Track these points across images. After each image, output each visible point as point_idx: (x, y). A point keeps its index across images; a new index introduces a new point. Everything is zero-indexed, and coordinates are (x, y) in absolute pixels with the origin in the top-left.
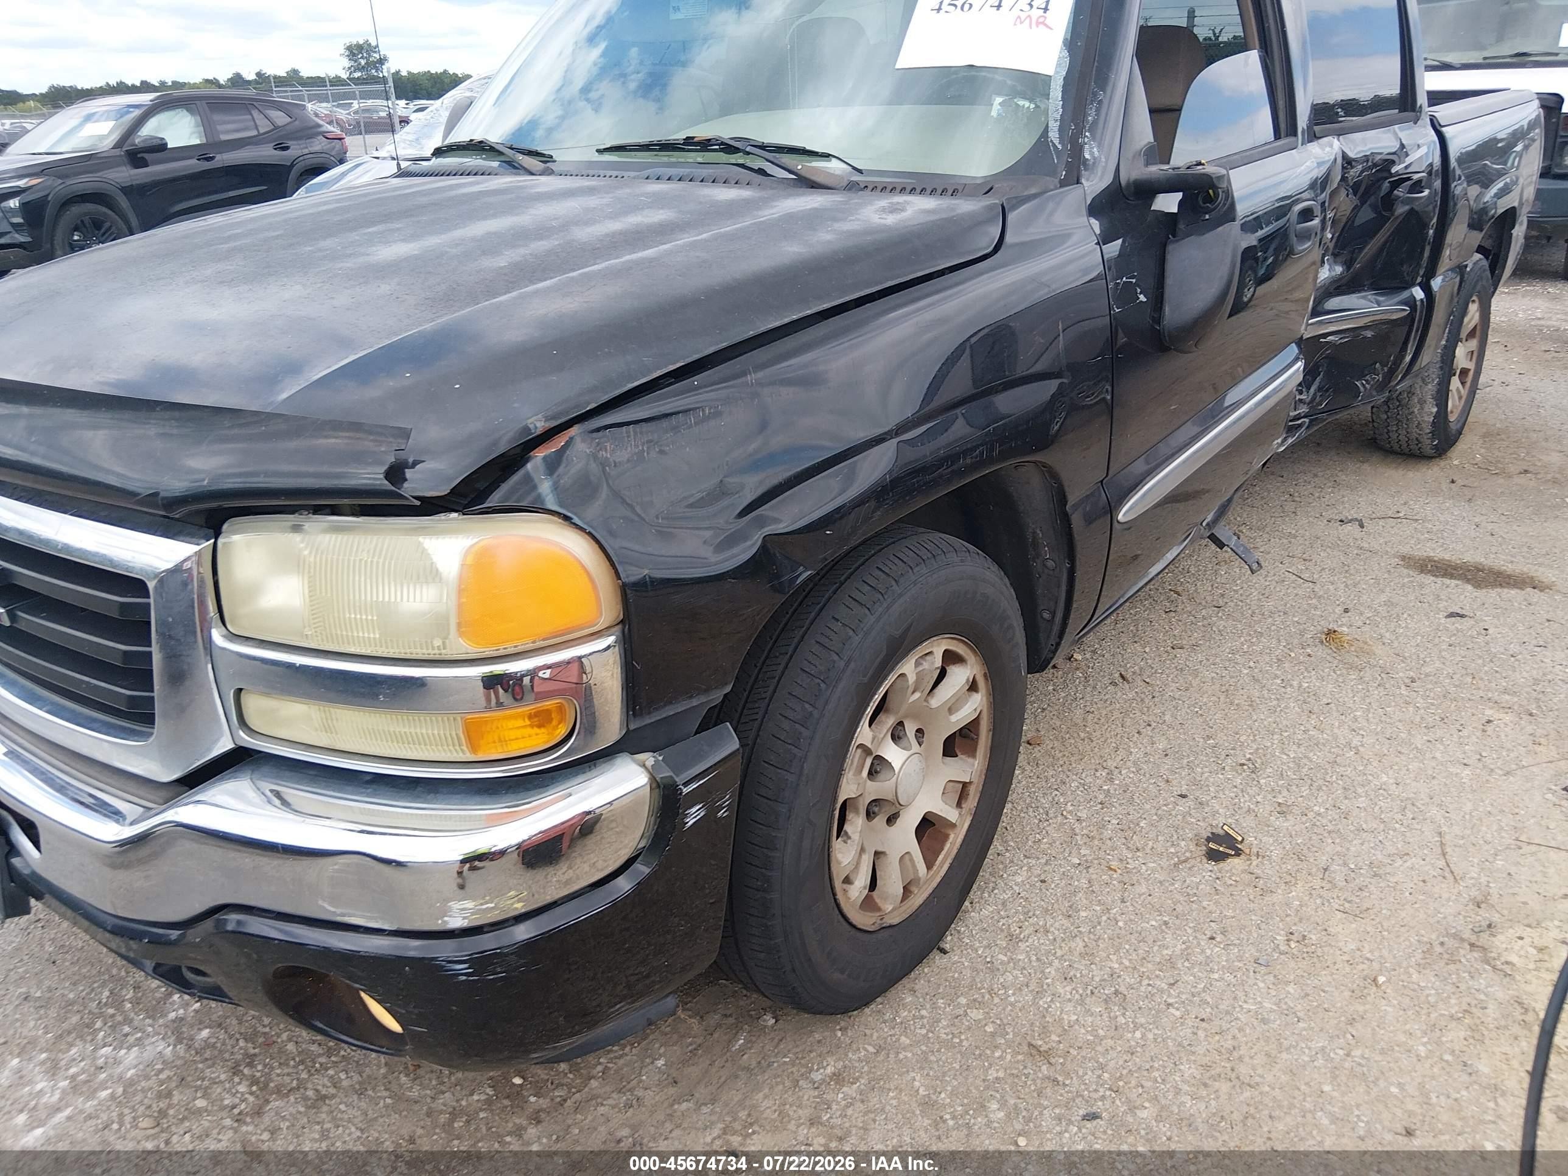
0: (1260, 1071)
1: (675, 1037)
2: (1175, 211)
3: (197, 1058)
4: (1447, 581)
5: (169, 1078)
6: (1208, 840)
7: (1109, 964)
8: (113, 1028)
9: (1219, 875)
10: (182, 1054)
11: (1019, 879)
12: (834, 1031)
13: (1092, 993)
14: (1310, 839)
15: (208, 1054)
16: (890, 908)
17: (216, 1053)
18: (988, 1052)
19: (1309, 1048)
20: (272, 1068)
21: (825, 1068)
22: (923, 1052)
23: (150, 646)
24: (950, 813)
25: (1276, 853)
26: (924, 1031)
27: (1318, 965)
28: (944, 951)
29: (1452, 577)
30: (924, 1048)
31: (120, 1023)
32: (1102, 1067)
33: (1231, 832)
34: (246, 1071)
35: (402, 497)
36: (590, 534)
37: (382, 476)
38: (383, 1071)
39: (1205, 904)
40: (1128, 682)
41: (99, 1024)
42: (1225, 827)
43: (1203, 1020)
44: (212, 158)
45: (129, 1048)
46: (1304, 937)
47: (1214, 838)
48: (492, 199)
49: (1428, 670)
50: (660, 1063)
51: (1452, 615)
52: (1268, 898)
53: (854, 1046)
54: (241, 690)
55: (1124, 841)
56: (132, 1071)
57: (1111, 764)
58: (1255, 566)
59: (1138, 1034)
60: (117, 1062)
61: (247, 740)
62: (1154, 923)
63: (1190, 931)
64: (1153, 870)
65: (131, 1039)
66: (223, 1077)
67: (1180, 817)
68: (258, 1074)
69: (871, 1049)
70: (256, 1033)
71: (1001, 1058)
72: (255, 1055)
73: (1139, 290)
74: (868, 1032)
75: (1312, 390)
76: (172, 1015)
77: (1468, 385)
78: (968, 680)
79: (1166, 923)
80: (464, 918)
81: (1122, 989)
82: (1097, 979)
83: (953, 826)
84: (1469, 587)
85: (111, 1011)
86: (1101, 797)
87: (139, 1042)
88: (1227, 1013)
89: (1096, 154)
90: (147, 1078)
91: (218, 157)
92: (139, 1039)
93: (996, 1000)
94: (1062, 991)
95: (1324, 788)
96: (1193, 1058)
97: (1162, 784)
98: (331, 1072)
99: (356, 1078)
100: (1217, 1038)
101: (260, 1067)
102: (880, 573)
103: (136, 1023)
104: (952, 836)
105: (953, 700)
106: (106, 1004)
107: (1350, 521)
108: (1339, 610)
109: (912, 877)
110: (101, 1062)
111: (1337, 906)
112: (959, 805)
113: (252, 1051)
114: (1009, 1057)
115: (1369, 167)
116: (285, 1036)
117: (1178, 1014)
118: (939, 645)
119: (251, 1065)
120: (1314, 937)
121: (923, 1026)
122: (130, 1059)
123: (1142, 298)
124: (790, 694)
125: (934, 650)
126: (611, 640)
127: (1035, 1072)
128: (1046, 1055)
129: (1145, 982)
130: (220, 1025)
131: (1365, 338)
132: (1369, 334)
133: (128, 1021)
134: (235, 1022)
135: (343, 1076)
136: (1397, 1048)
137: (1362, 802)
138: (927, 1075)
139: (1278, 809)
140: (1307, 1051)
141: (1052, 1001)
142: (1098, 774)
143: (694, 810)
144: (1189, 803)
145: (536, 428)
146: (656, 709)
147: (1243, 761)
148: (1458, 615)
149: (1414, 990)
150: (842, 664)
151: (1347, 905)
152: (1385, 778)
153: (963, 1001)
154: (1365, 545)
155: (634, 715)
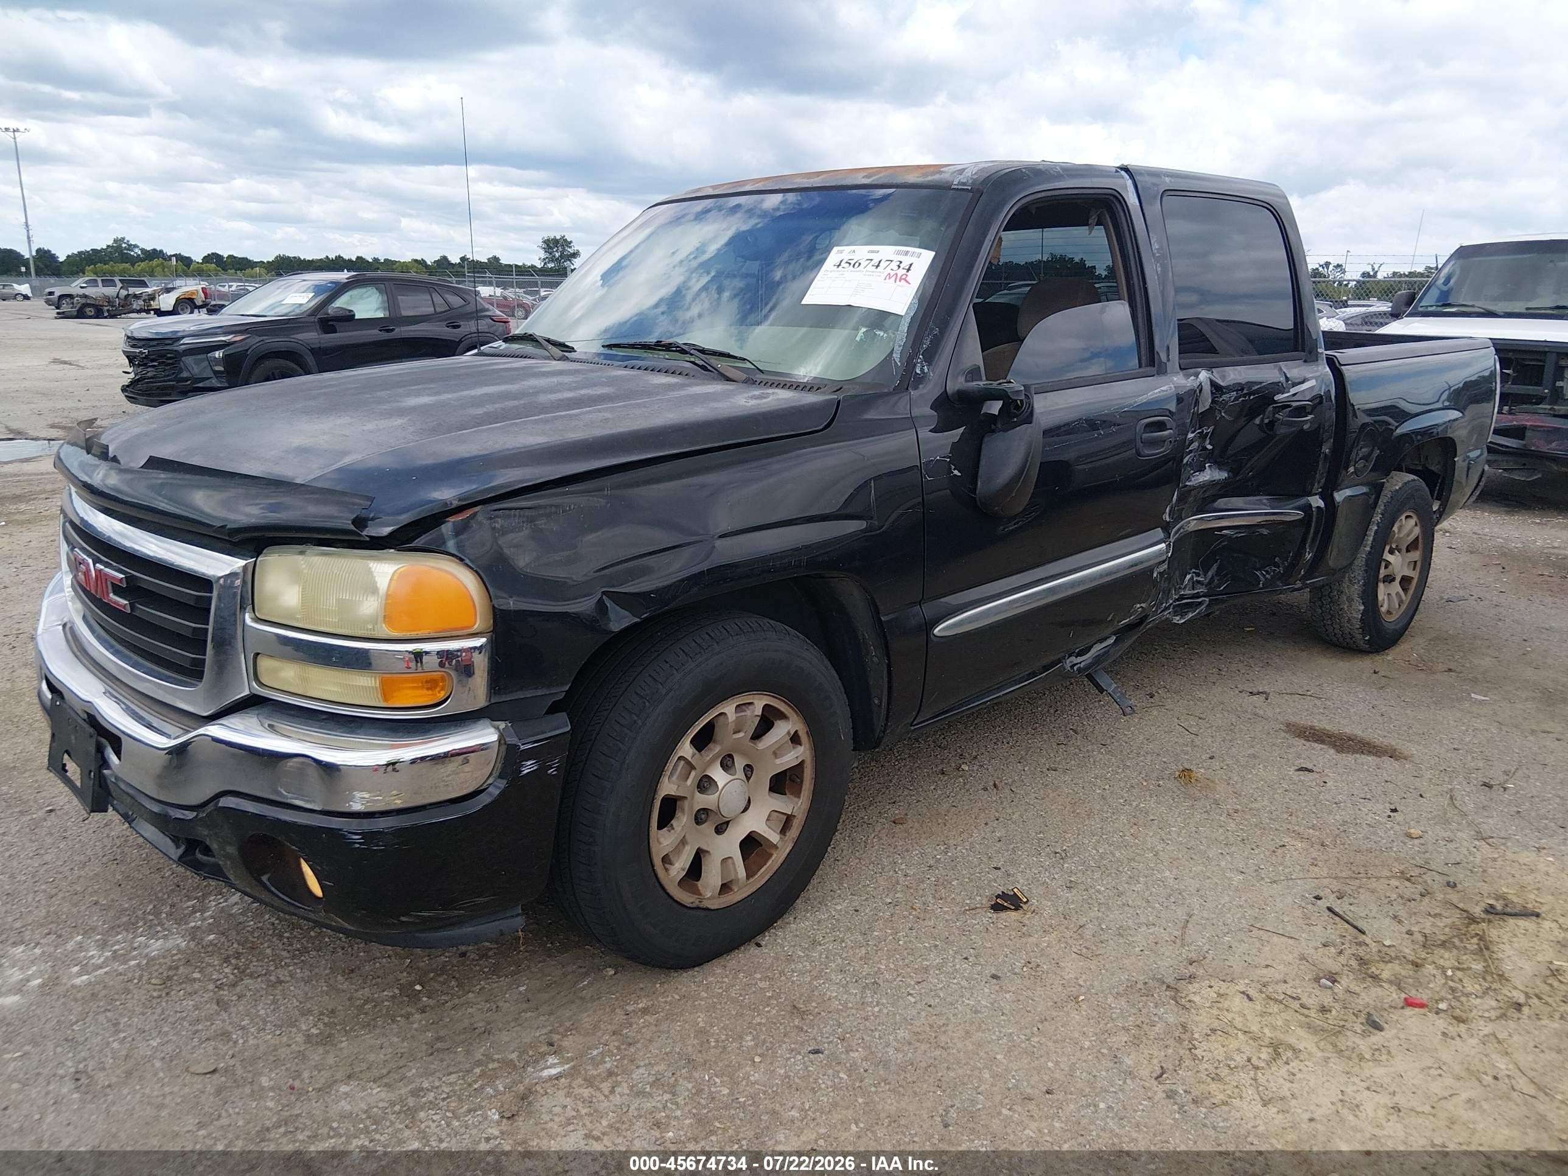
0: (955, 1041)
1: (540, 975)
2: (997, 414)
3: (203, 951)
4: (1316, 745)
5: (180, 959)
6: (998, 897)
7: (879, 966)
8: (150, 927)
9: (995, 921)
10: (192, 947)
11: (838, 908)
12: (655, 983)
13: (856, 981)
14: (1082, 906)
15: (210, 949)
16: (709, 895)
17: (216, 949)
18: (761, 1007)
19: (1000, 1032)
20: (251, 962)
21: (638, 1004)
22: (713, 1002)
23: (208, 624)
24: (774, 837)
25: (1048, 911)
26: (721, 991)
27: (1039, 983)
28: (759, 945)
29: (1323, 742)
30: (715, 1000)
31: (156, 925)
32: (839, 1025)
33: (1019, 894)
34: (233, 961)
35: (361, 536)
36: (476, 572)
37: (350, 522)
38: (327, 972)
39: (973, 937)
40: (997, 789)
41: (141, 924)
42: (1015, 890)
43: (930, 1006)
44: (393, 330)
45: (157, 940)
46: (1038, 966)
47: (1003, 896)
48: (504, 374)
49: (1254, 806)
50: (522, 989)
51: (1301, 769)
52: (1024, 940)
53: (666, 994)
54: (258, 654)
55: (933, 892)
56: (156, 952)
57: (952, 842)
58: (1128, 710)
59: (877, 1009)
60: (147, 946)
61: (257, 690)
62: (927, 945)
63: (951, 952)
64: (946, 913)
65: (160, 935)
66: (216, 963)
67: (986, 882)
68: (241, 964)
69: (677, 997)
70: (247, 941)
71: (769, 1012)
72: (242, 953)
73: (953, 467)
74: (680, 987)
75: (1210, 574)
76: (193, 924)
77: (1411, 592)
78: (789, 733)
79: (936, 946)
80: (363, 804)
81: (880, 982)
82: (864, 973)
83: (775, 847)
84: (1332, 751)
85: (151, 917)
86: (932, 862)
87: (165, 937)
88: (951, 1004)
89: (926, 370)
90: (164, 957)
91: (397, 330)
92: (166, 935)
93: (783, 978)
94: (834, 978)
95: (1113, 875)
96: (909, 1027)
97: (985, 859)
98: (291, 968)
99: (307, 973)
100: (934, 1017)
101: (243, 960)
102: (707, 636)
103: (166, 926)
104: (775, 856)
105: (777, 746)
106: (149, 913)
107: (1259, 693)
108: (1205, 757)
109: (733, 877)
110: (136, 945)
111: (1075, 950)
112: (783, 831)
113: (241, 951)
114: (774, 1012)
115: (1245, 395)
116: (266, 945)
117: (913, 1000)
118: (760, 699)
119: (237, 958)
120: (1045, 967)
121: (721, 988)
122: (156, 946)
123: (956, 472)
124: (624, 707)
125: (755, 702)
126: (483, 640)
127: (789, 1022)
128: (802, 1014)
129: (900, 979)
130: (223, 934)
131: (1261, 535)
132: (1265, 532)
133: (161, 924)
134: (234, 933)
135: (298, 971)
136: (1068, 1040)
137: (1138, 887)
138: (711, 1015)
139: (1068, 885)
140: (997, 1033)
141: (823, 983)
142: (938, 848)
143: (529, 763)
144: (999, 873)
145: (451, 504)
146: (511, 692)
147: (1059, 851)
148: (1307, 770)
149: (1105, 1009)
150: (664, 692)
151: (1084, 950)
152: (1167, 874)
153: (758, 976)
154: (1261, 712)
155: (495, 693)
